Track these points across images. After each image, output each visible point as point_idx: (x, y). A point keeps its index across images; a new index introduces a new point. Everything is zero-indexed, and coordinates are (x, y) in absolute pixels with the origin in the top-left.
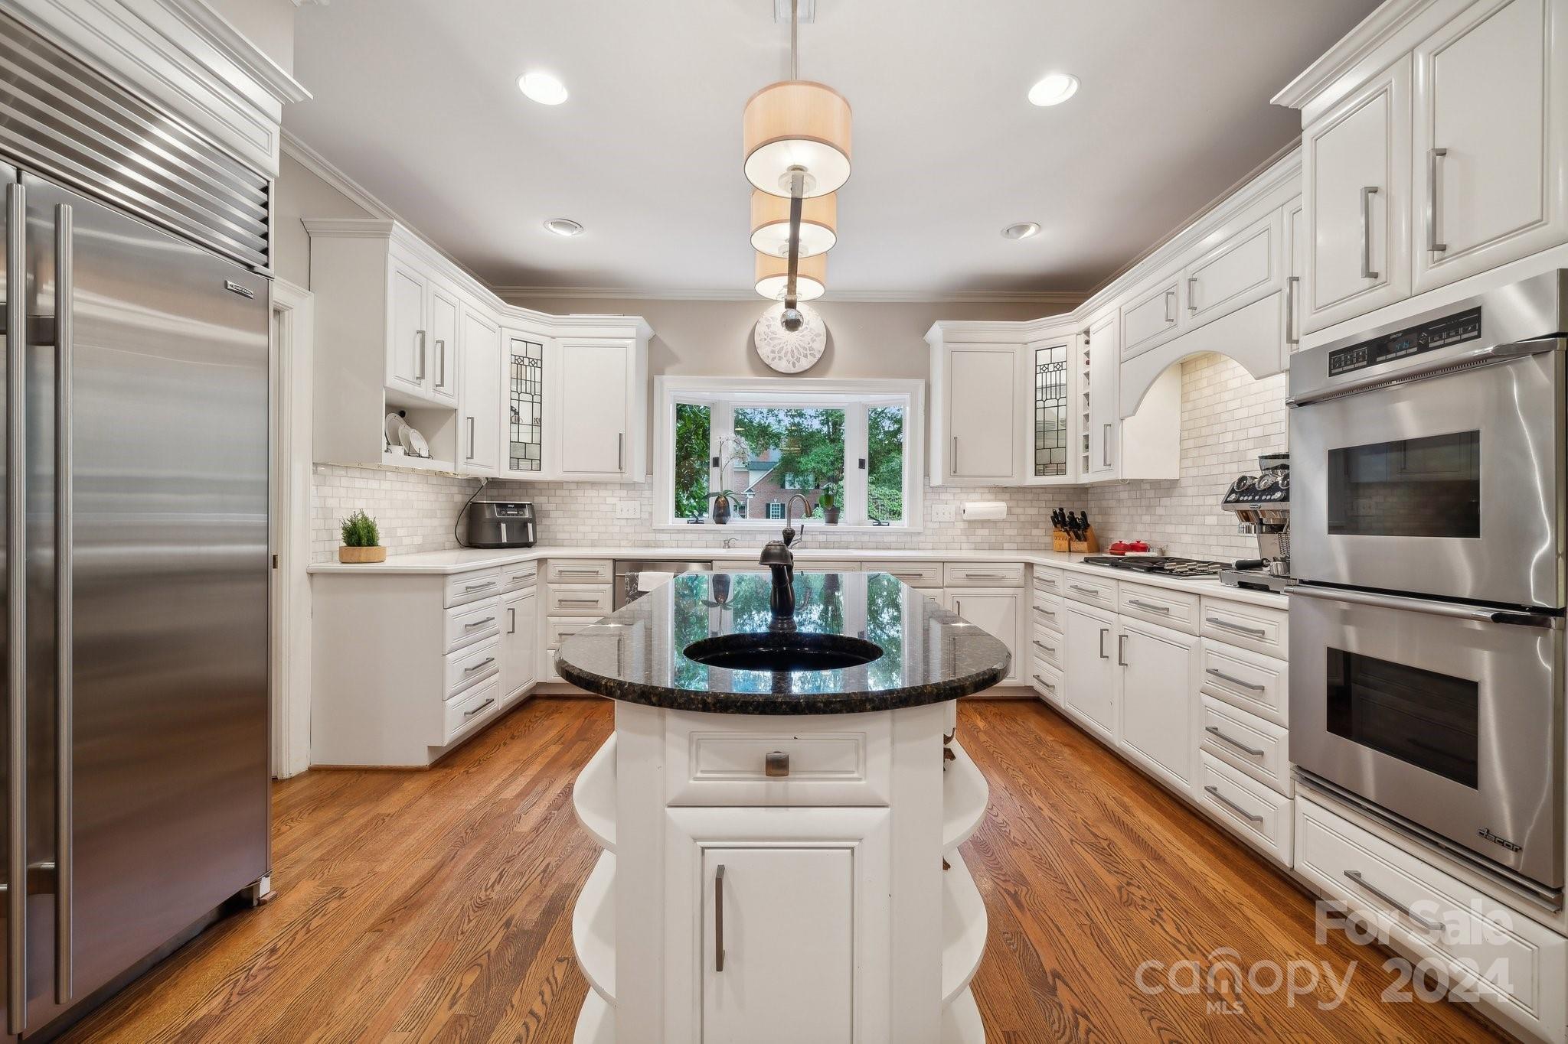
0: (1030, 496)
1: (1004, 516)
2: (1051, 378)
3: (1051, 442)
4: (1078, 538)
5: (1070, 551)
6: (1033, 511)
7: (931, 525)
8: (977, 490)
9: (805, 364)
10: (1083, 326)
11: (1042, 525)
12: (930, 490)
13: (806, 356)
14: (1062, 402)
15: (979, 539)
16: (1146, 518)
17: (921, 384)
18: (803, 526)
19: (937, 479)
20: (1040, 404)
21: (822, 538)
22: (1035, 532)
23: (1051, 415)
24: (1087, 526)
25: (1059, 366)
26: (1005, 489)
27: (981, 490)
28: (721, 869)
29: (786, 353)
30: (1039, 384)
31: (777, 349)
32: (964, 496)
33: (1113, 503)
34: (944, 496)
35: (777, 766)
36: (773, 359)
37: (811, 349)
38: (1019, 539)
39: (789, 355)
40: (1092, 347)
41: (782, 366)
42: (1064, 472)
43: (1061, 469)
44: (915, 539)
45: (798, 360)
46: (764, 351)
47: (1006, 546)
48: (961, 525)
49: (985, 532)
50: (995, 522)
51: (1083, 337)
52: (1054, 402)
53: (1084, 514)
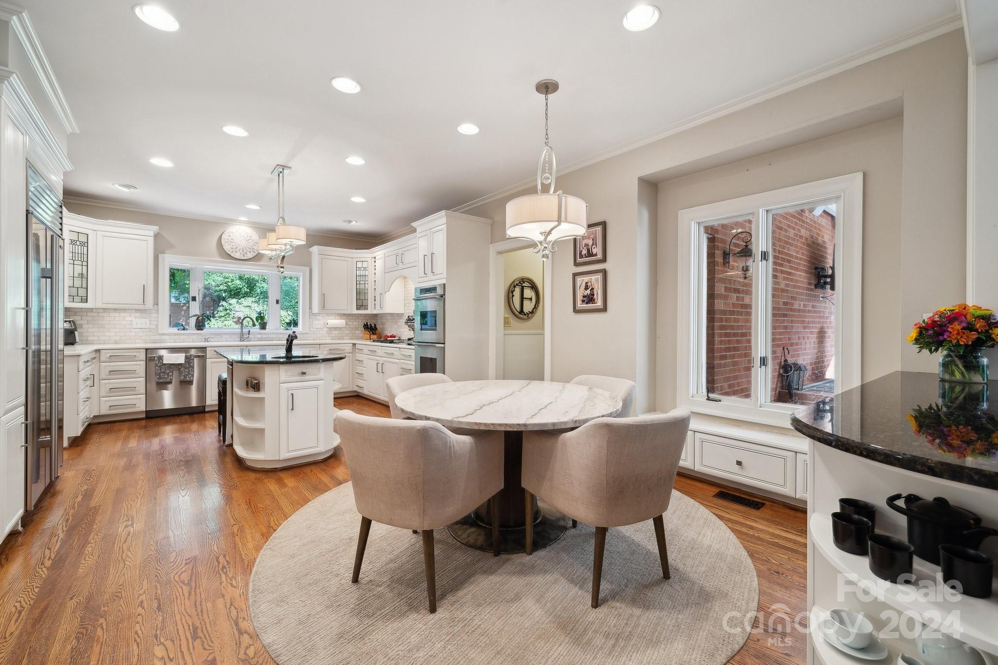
0: (355, 318)
1: (344, 326)
2: (362, 273)
3: (362, 297)
4: (373, 334)
5: (370, 339)
6: (355, 323)
7: (312, 329)
8: (333, 315)
9: (250, 256)
10: (374, 255)
11: (359, 329)
12: (312, 314)
13: (250, 252)
14: (367, 282)
15: (334, 335)
16: (395, 326)
17: (307, 269)
18: (249, 331)
19: (316, 309)
20: (358, 282)
21: (259, 336)
22: (357, 332)
23: (362, 287)
24: (376, 329)
25: (365, 269)
26: (344, 315)
27: (335, 315)
28: (292, 394)
29: (239, 250)
30: (358, 274)
31: (234, 247)
32: (327, 317)
33: (385, 321)
34: (318, 317)
35: (304, 373)
36: (232, 252)
37: (253, 249)
38: (351, 335)
39: (241, 251)
40: (376, 264)
41: (237, 256)
42: (367, 309)
43: (365, 307)
44: (305, 336)
45: (246, 253)
46: (227, 247)
47: (345, 338)
48: (326, 329)
49: (337, 332)
50: (341, 328)
51: (373, 259)
52: (363, 282)
53: (375, 325)
